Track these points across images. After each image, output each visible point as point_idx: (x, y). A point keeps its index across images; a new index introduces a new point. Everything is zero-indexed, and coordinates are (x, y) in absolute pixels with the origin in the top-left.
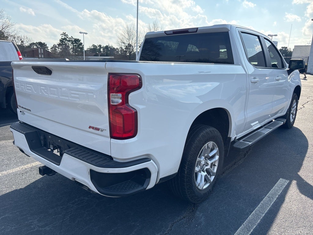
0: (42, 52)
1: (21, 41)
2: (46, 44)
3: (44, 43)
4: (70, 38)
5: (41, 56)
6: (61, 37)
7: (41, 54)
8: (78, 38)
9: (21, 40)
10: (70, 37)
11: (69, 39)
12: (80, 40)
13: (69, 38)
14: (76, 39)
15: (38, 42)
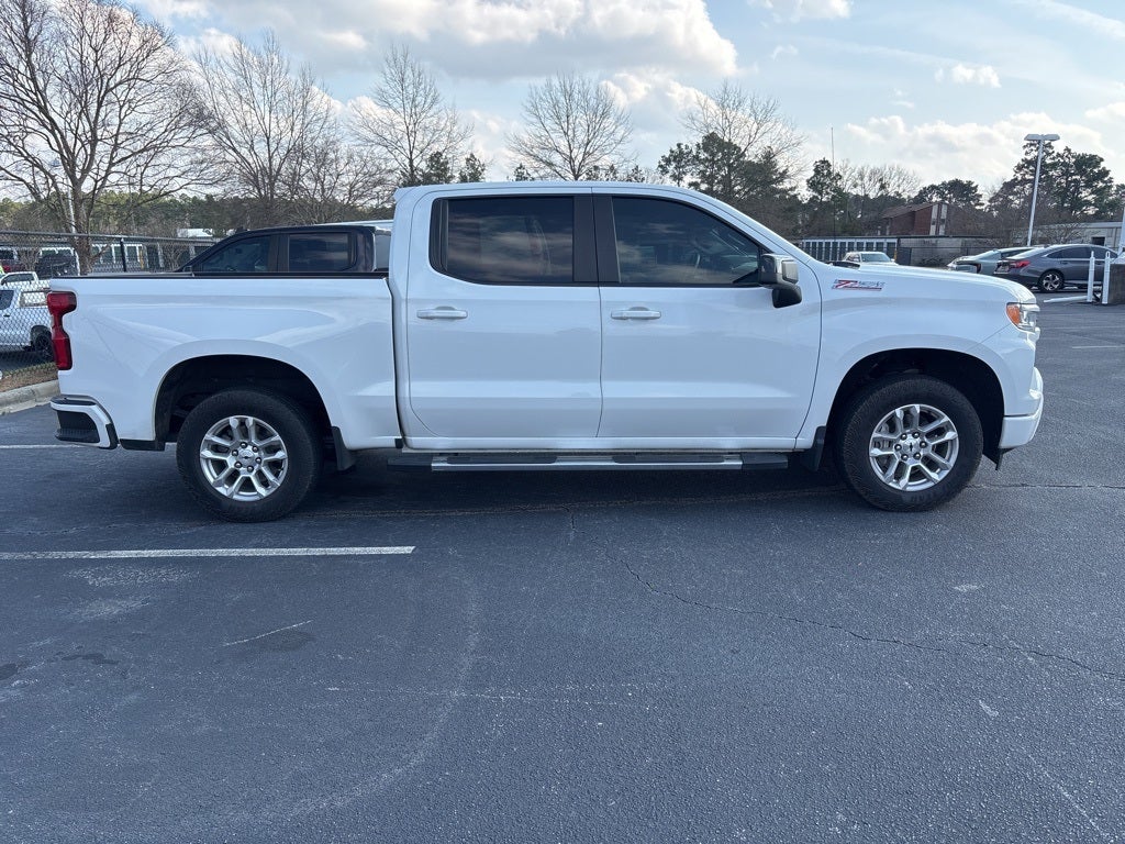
0: (944, 215)
1: (878, 185)
2: (973, 185)
3: (970, 183)
4: (1058, 155)
5: (937, 230)
6: (1024, 157)
7: (940, 221)
8: (1094, 153)
9: (881, 180)
10: (1061, 152)
11: (1054, 158)
12: (1102, 160)
13: (1055, 155)
14: (1084, 156)
15: (949, 183)
